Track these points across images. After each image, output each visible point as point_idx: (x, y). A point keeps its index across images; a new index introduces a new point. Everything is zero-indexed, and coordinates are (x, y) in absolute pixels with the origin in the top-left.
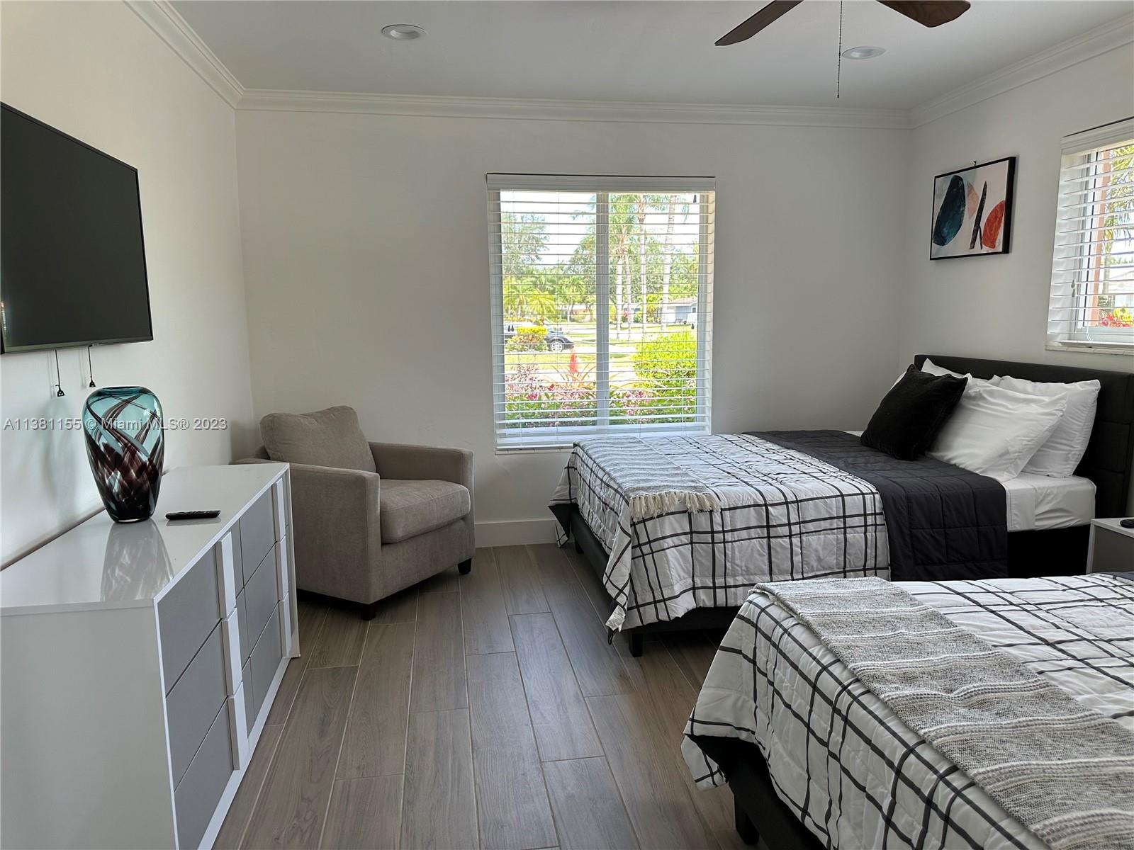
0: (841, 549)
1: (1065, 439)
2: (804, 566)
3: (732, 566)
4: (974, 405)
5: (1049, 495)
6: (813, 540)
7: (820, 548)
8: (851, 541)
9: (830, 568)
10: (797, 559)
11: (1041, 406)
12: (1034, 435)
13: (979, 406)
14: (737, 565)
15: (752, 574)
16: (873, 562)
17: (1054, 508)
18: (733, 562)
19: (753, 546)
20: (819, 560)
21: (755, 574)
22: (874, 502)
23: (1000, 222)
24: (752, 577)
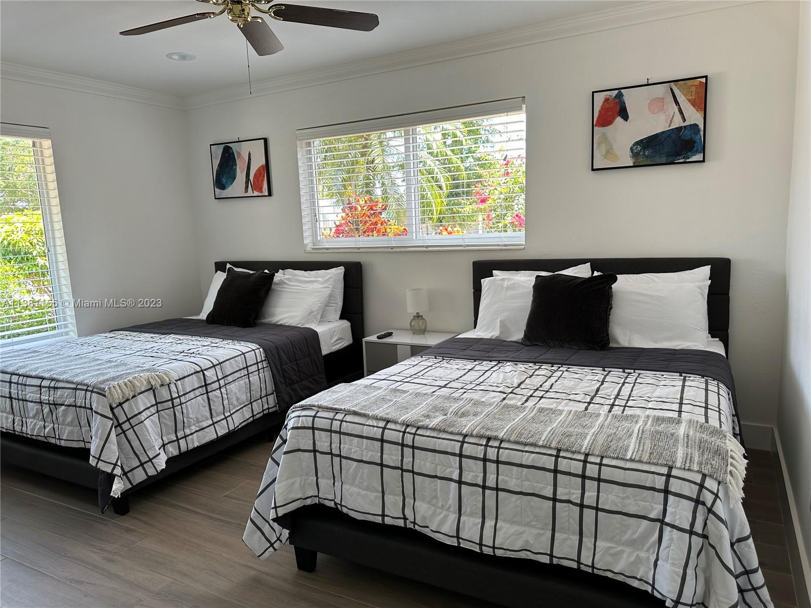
0: (248, 388)
1: (333, 300)
2: (230, 406)
3: (188, 421)
4: (280, 288)
5: (335, 331)
6: (233, 387)
7: (237, 391)
8: (253, 382)
9: (244, 403)
10: (226, 402)
11: (320, 284)
12: (322, 300)
13: (284, 288)
14: (191, 418)
15: (200, 422)
16: (265, 392)
17: (339, 338)
18: (188, 417)
19: (199, 402)
20: (238, 399)
21: (203, 421)
22: (260, 353)
23: (264, 177)
24: (200, 424)
